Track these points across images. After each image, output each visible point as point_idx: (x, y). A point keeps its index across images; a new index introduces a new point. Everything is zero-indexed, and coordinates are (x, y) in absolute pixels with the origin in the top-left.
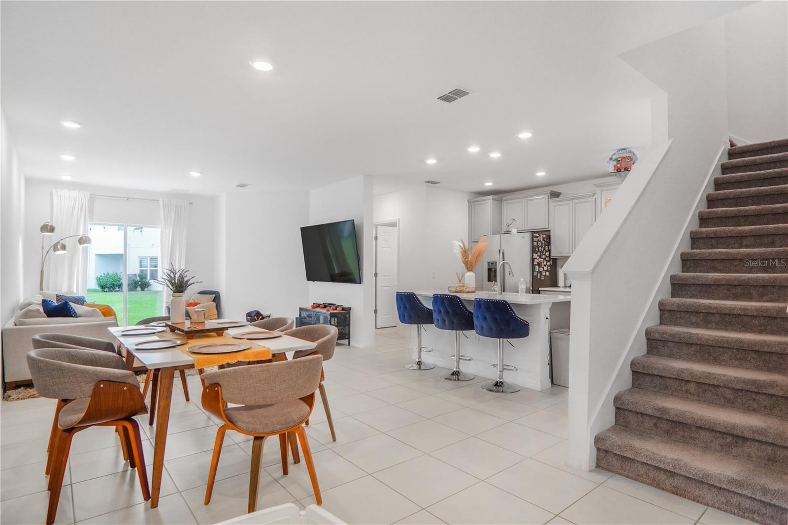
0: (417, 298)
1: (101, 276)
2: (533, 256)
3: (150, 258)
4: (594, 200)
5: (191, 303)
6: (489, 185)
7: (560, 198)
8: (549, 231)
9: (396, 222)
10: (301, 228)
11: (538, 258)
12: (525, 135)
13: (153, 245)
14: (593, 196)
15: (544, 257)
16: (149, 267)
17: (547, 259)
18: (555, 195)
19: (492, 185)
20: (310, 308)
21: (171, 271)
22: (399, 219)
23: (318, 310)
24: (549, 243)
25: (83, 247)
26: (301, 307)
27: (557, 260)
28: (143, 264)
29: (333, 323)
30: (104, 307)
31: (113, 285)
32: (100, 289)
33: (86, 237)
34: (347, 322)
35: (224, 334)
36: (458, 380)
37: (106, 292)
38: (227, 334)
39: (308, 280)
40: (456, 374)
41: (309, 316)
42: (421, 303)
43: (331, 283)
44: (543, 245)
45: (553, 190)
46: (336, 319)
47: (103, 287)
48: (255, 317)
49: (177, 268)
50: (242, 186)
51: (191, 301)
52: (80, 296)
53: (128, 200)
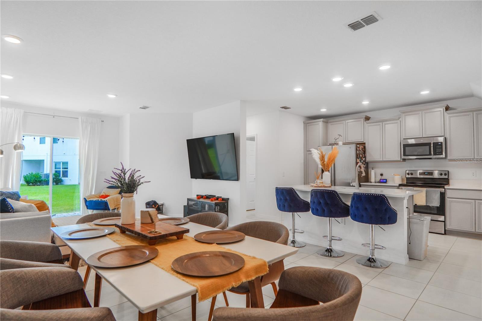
0: (295, 192)
1: (27, 175)
2: (357, 160)
3: (63, 163)
4: (399, 122)
5: (102, 196)
6: (324, 111)
7: (369, 121)
8: (365, 143)
9: (255, 137)
10: (187, 140)
11: (359, 162)
12: (385, 68)
13: (64, 154)
14: (399, 119)
15: (362, 161)
16: (61, 168)
17: (364, 163)
18: (367, 118)
19: (326, 111)
20: (196, 199)
21: (122, 171)
22: (257, 134)
23: (201, 200)
24: (364, 152)
25: (17, 152)
26: (188, 198)
27: (369, 163)
28: (57, 167)
29: (216, 211)
30: (39, 202)
31: (36, 181)
32: (26, 184)
33: (20, 144)
34: (226, 209)
35: (184, 237)
36: (331, 256)
37: (31, 186)
38: (186, 236)
39: (191, 178)
40: (329, 251)
41: (196, 204)
42: (298, 196)
43: (212, 180)
44: (362, 153)
45: (368, 115)
46: (219, 207)
47: (28, 182)
48: (153, 206)
49: (127, 168)
50: (144, 108)
51: (102, 194)
52: (14, 191)
53: (54, 117)
